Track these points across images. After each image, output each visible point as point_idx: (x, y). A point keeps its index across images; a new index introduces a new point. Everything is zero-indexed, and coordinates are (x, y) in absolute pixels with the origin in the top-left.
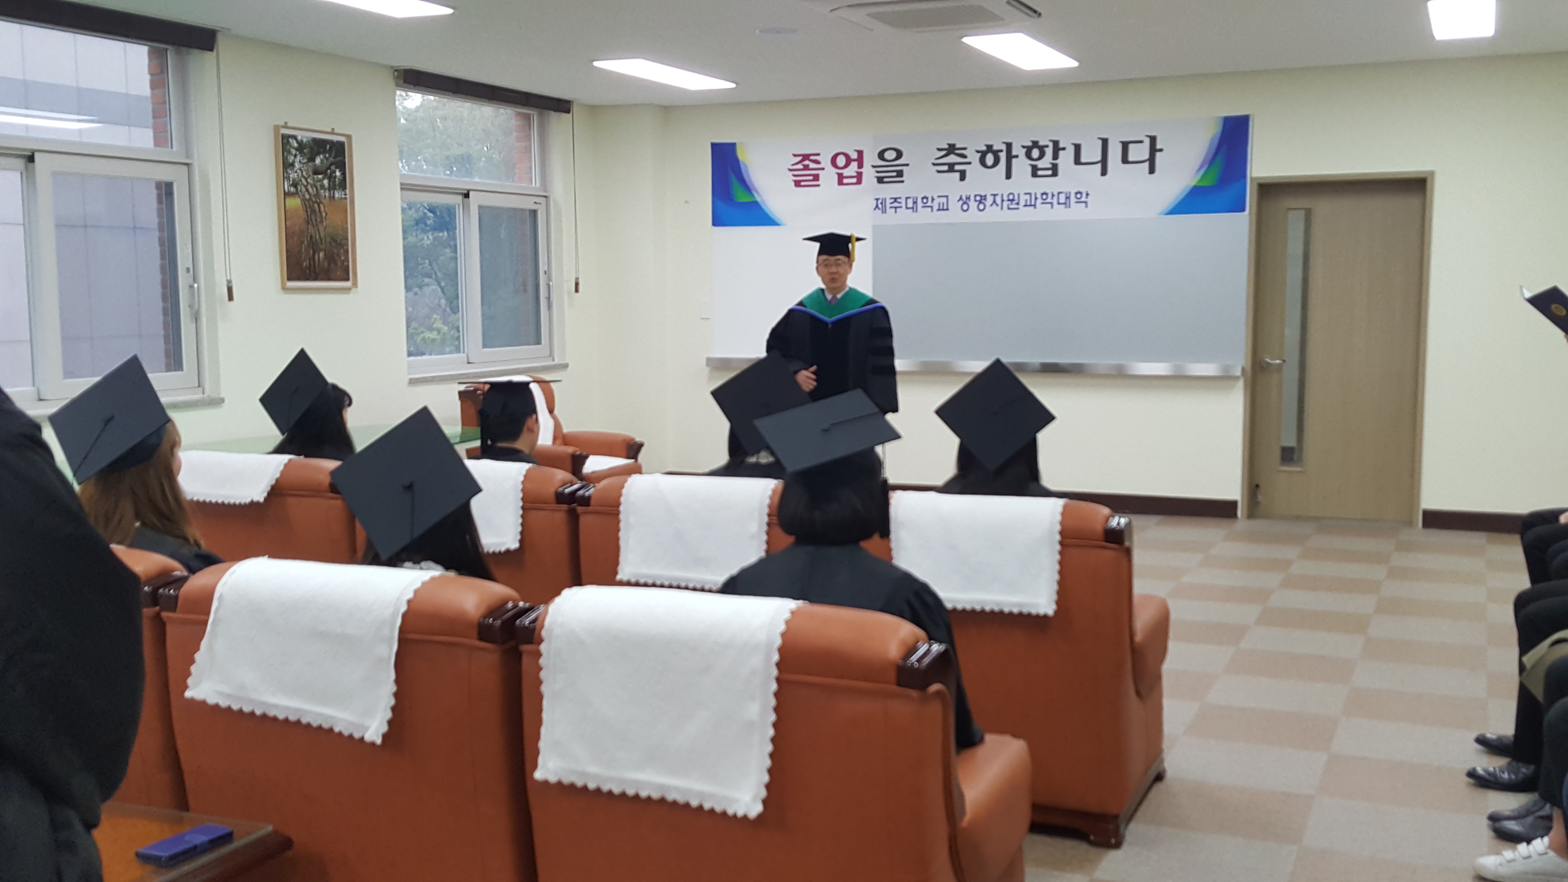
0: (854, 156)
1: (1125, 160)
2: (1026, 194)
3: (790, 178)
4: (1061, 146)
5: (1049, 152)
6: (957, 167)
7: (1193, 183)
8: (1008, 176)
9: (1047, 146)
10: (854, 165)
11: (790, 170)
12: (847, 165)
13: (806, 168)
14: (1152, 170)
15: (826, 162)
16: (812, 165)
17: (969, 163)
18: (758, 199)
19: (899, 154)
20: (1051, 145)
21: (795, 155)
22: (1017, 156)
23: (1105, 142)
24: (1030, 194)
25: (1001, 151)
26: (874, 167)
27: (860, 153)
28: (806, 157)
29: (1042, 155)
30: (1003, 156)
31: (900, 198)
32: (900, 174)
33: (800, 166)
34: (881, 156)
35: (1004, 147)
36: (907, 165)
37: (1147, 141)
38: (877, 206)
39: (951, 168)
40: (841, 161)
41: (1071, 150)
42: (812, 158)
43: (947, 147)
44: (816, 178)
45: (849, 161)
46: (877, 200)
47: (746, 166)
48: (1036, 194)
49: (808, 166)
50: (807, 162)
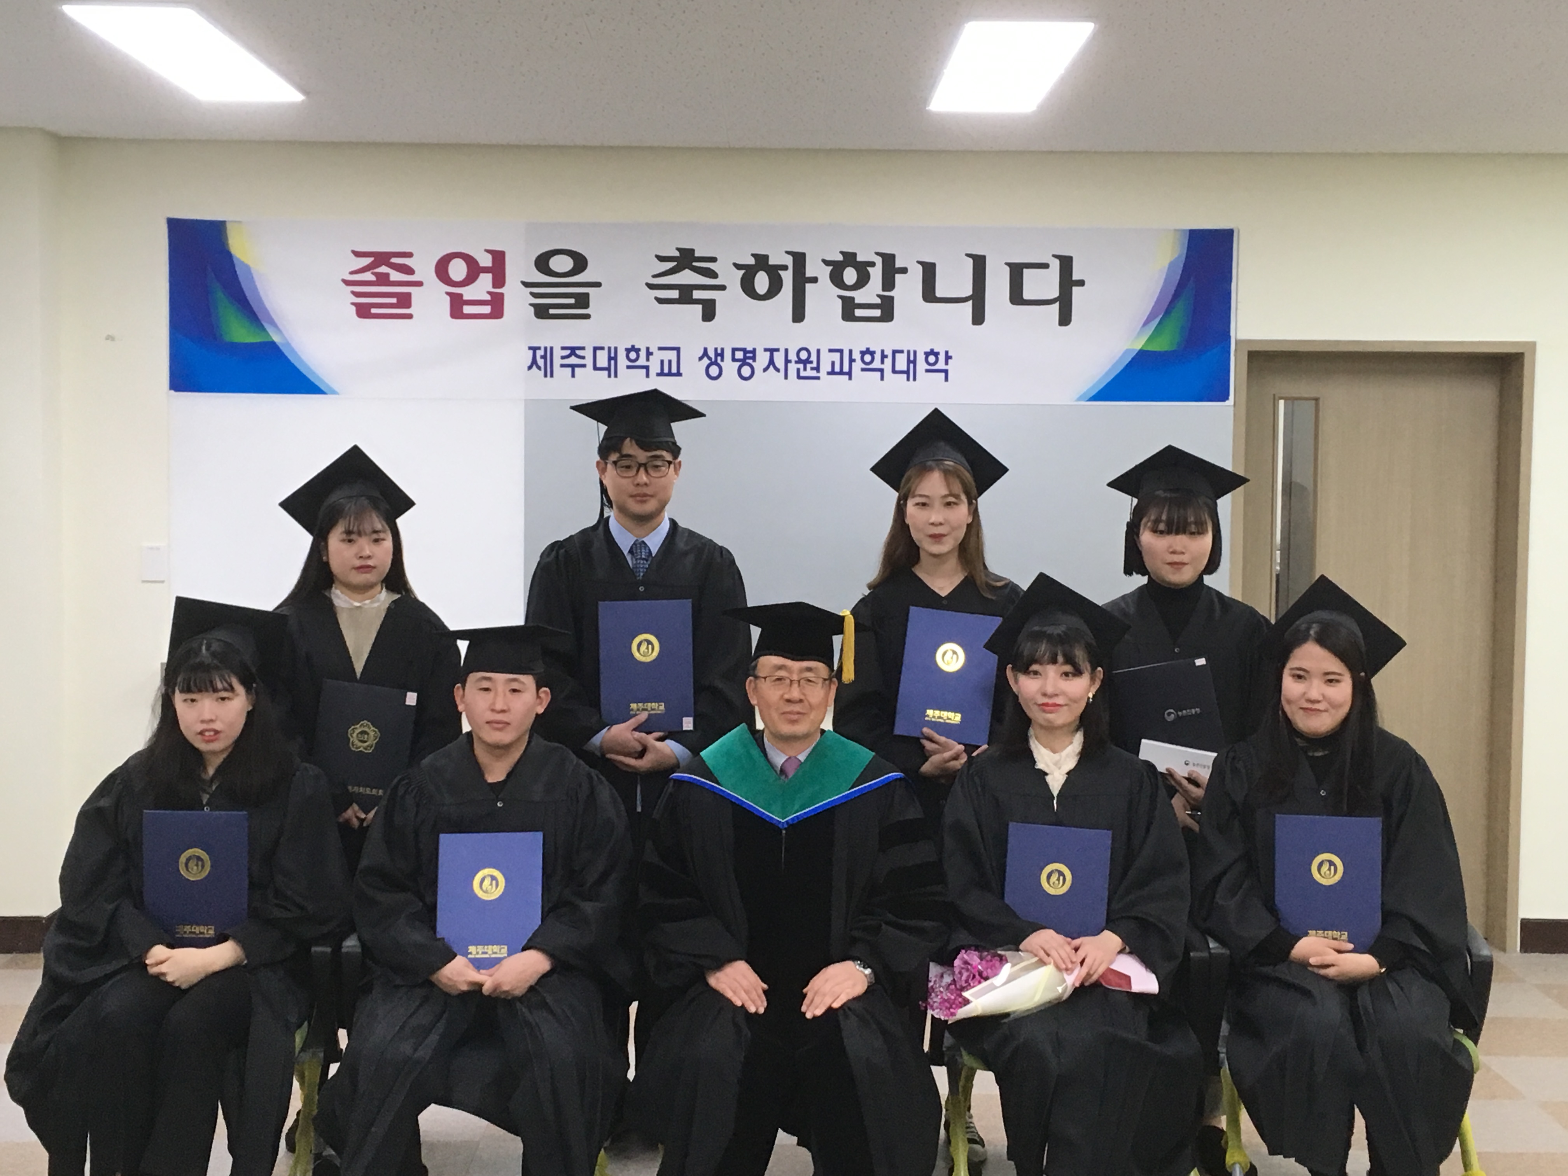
0: (486, 261)
1: (1017, 297)
2: (831, 351)
3: (346, 298)
4: (898, 264)
5: (876, 274)
6: (697, 294)
7: (1139, 345)
8: (799, 315)
9: (872, 264)
10: (485, 282)
11: (347, 283)
12: (470, 279)
13: (383, 280)
14: (1065, 319)
15: (425, 269)
16: (395, 276)
17: (722, 288)
18: (276, 338)
19: (580, 263)
20: (879, 261)
21: (357, 254)
22: (814, 280)
23: (979, 263)
24: (841, 351)
25: (785, 268)
26: (526, 284)
27: (499, 257)
28: (381, 258)
29: (863, 280)
30: (787, 277)
31: (583, 348)
32: (583, 301)
33: (368, 276)
34: (542, 263)
35: (789, 261)
36: (598, 285)
37: (1055, 264)
38: (534, 362)
39: (686, 295)
40: (458, 269)
41: (916, 274)
42: (394, 260)
43: (677, 254)
44: (405, 301)
45: (474, 271)
46: (534, 349)
47: (250, 270)
48: (851, 352)
49: (387, 275)
50: (383, 269)
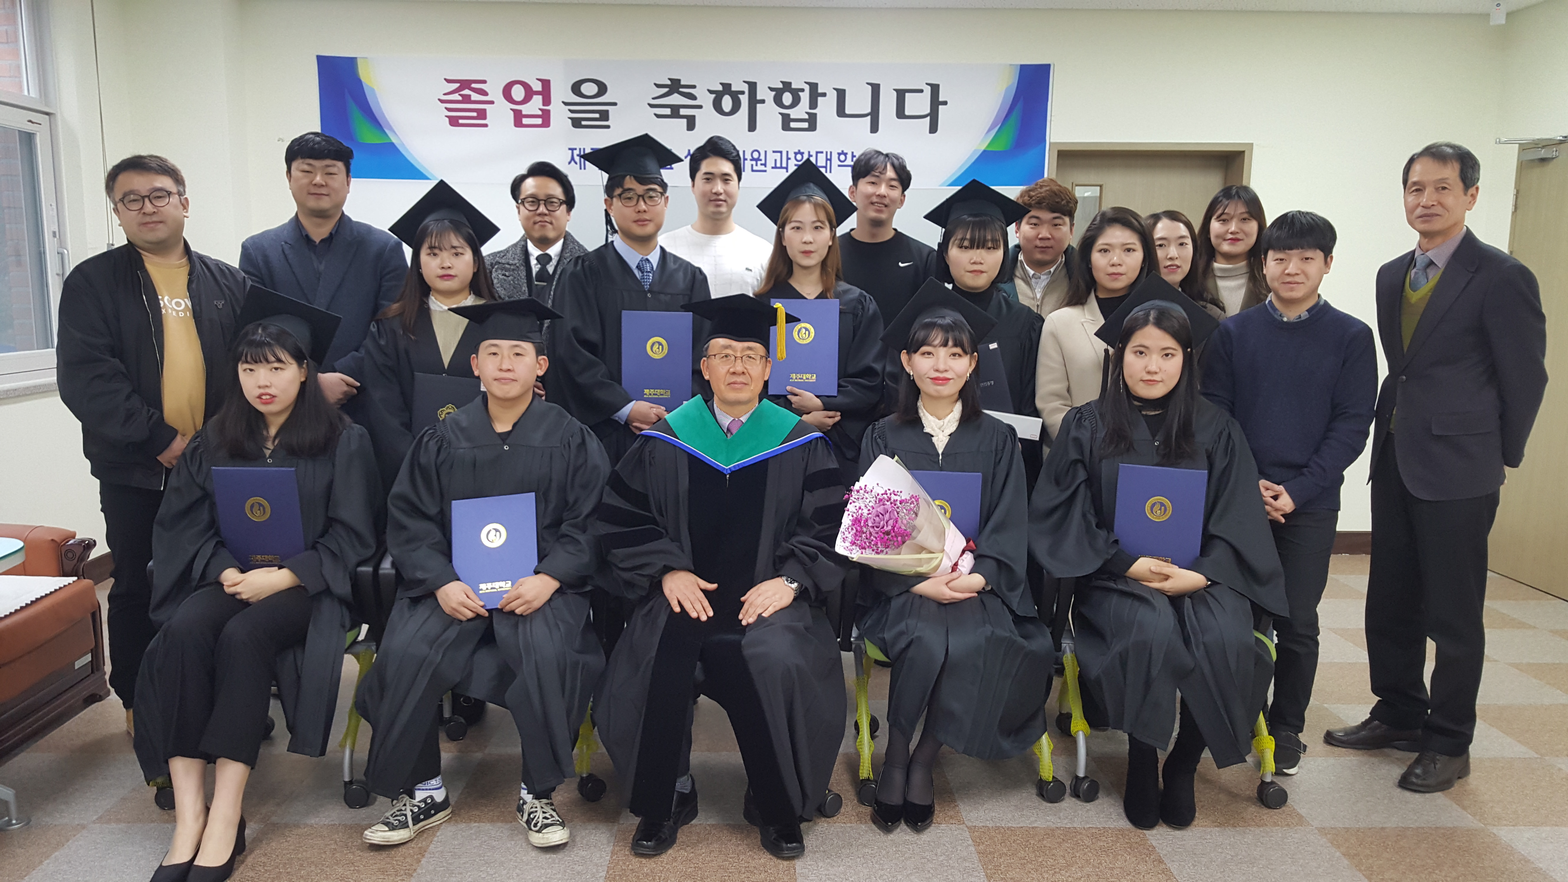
0: (537, 86)
1: (901, 113)
2: (774, 152)
3: (441, 113)
4: (820, 91)
5: (805, 97)
6: (683, 112)
7: (983, 147)
8: (752, 127)
9: (803, 90)
10: (537, 100)
11: (442, 101)
12: (527, 100)
13: (467, 99)
14: (933, 129)
15: (495, 91)
16: (475, 97)
17: (700, 107)
18: (394, 140)
19: (602, 89)
20: (807, 88)
21: (448, 81)
22: (763, 101)
23: (875, 89)
24: (781, 152)
25: (743, 93)
26: (566, 104)
27: (546, 84)
28: (465, 84)
29: (796, 101)
30: (744, 99)
32: (604, 116)
33: (456, 97)
34: (576, 88)
35: (745, 88)
36: (615, 104)
37: (928, 90)
38: (573, 159)
39: (675, 112)
40: (518, 93)
41: (833, 97)
42: (473, 85)
43: (669, 83)
44: (482, 114)
45: (530, 93)
46: (572, 150)
47: (373, 90)
48: (787, 152)
49: (470, 96)
50: (467, 92)
